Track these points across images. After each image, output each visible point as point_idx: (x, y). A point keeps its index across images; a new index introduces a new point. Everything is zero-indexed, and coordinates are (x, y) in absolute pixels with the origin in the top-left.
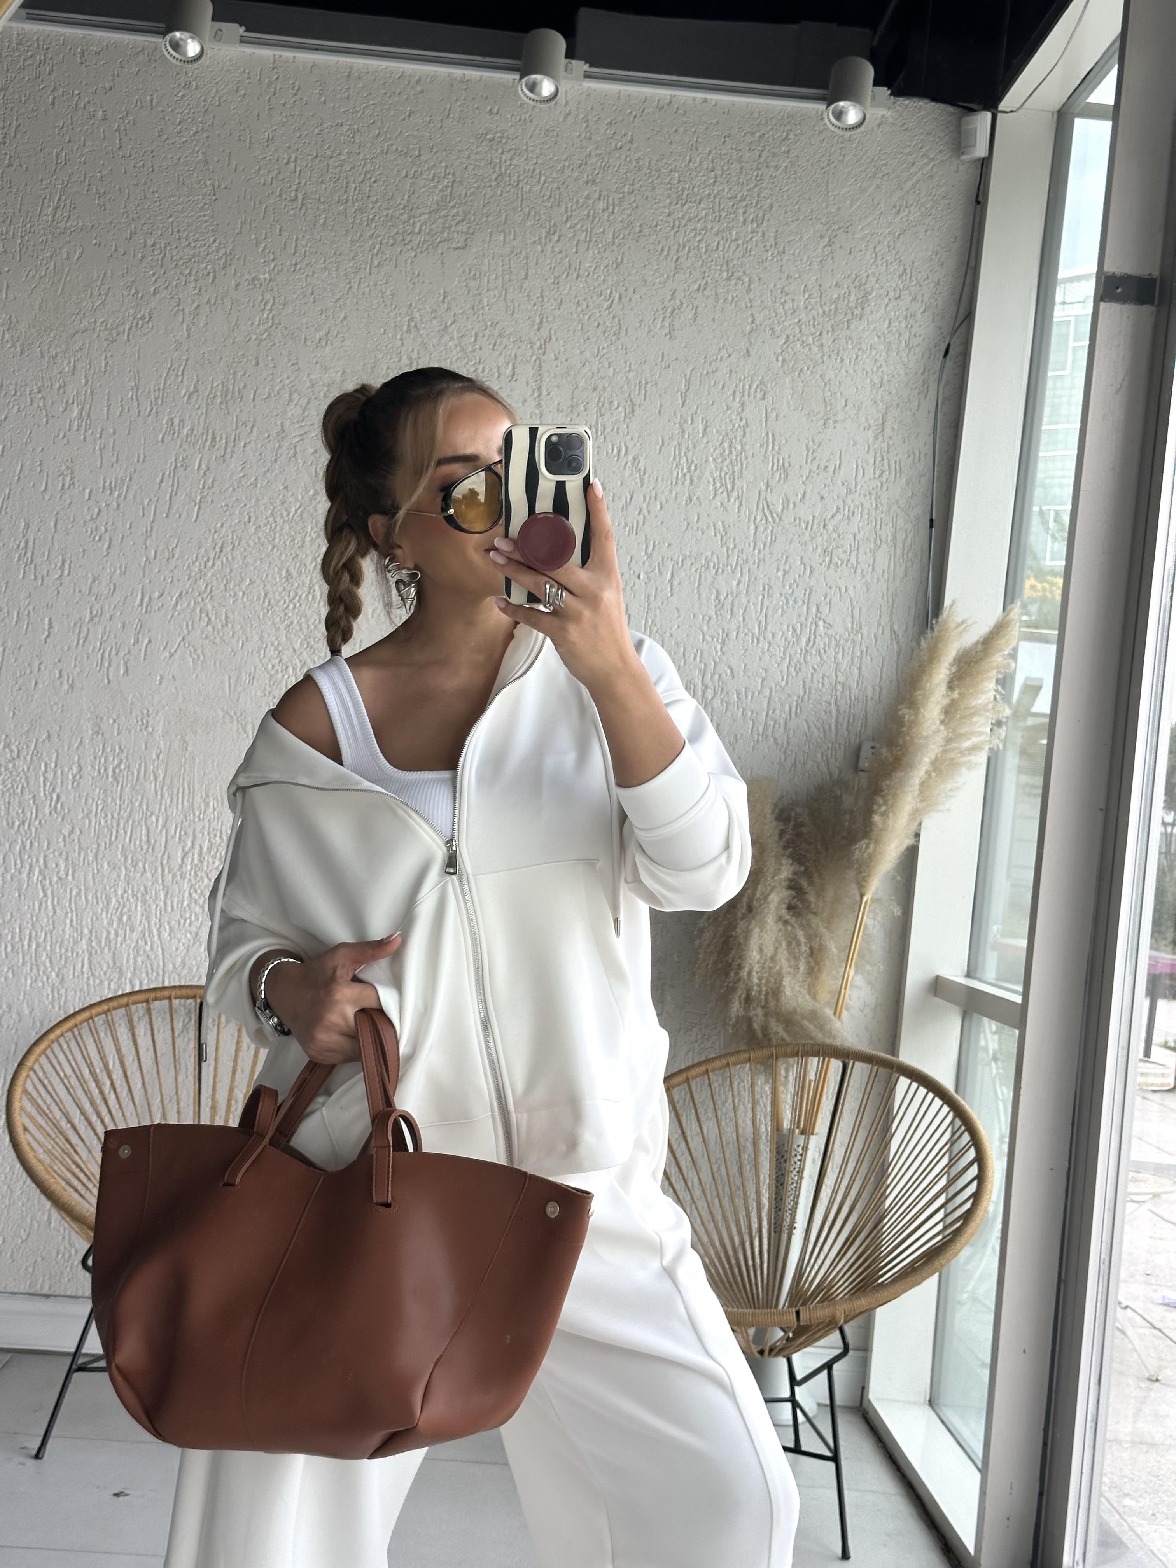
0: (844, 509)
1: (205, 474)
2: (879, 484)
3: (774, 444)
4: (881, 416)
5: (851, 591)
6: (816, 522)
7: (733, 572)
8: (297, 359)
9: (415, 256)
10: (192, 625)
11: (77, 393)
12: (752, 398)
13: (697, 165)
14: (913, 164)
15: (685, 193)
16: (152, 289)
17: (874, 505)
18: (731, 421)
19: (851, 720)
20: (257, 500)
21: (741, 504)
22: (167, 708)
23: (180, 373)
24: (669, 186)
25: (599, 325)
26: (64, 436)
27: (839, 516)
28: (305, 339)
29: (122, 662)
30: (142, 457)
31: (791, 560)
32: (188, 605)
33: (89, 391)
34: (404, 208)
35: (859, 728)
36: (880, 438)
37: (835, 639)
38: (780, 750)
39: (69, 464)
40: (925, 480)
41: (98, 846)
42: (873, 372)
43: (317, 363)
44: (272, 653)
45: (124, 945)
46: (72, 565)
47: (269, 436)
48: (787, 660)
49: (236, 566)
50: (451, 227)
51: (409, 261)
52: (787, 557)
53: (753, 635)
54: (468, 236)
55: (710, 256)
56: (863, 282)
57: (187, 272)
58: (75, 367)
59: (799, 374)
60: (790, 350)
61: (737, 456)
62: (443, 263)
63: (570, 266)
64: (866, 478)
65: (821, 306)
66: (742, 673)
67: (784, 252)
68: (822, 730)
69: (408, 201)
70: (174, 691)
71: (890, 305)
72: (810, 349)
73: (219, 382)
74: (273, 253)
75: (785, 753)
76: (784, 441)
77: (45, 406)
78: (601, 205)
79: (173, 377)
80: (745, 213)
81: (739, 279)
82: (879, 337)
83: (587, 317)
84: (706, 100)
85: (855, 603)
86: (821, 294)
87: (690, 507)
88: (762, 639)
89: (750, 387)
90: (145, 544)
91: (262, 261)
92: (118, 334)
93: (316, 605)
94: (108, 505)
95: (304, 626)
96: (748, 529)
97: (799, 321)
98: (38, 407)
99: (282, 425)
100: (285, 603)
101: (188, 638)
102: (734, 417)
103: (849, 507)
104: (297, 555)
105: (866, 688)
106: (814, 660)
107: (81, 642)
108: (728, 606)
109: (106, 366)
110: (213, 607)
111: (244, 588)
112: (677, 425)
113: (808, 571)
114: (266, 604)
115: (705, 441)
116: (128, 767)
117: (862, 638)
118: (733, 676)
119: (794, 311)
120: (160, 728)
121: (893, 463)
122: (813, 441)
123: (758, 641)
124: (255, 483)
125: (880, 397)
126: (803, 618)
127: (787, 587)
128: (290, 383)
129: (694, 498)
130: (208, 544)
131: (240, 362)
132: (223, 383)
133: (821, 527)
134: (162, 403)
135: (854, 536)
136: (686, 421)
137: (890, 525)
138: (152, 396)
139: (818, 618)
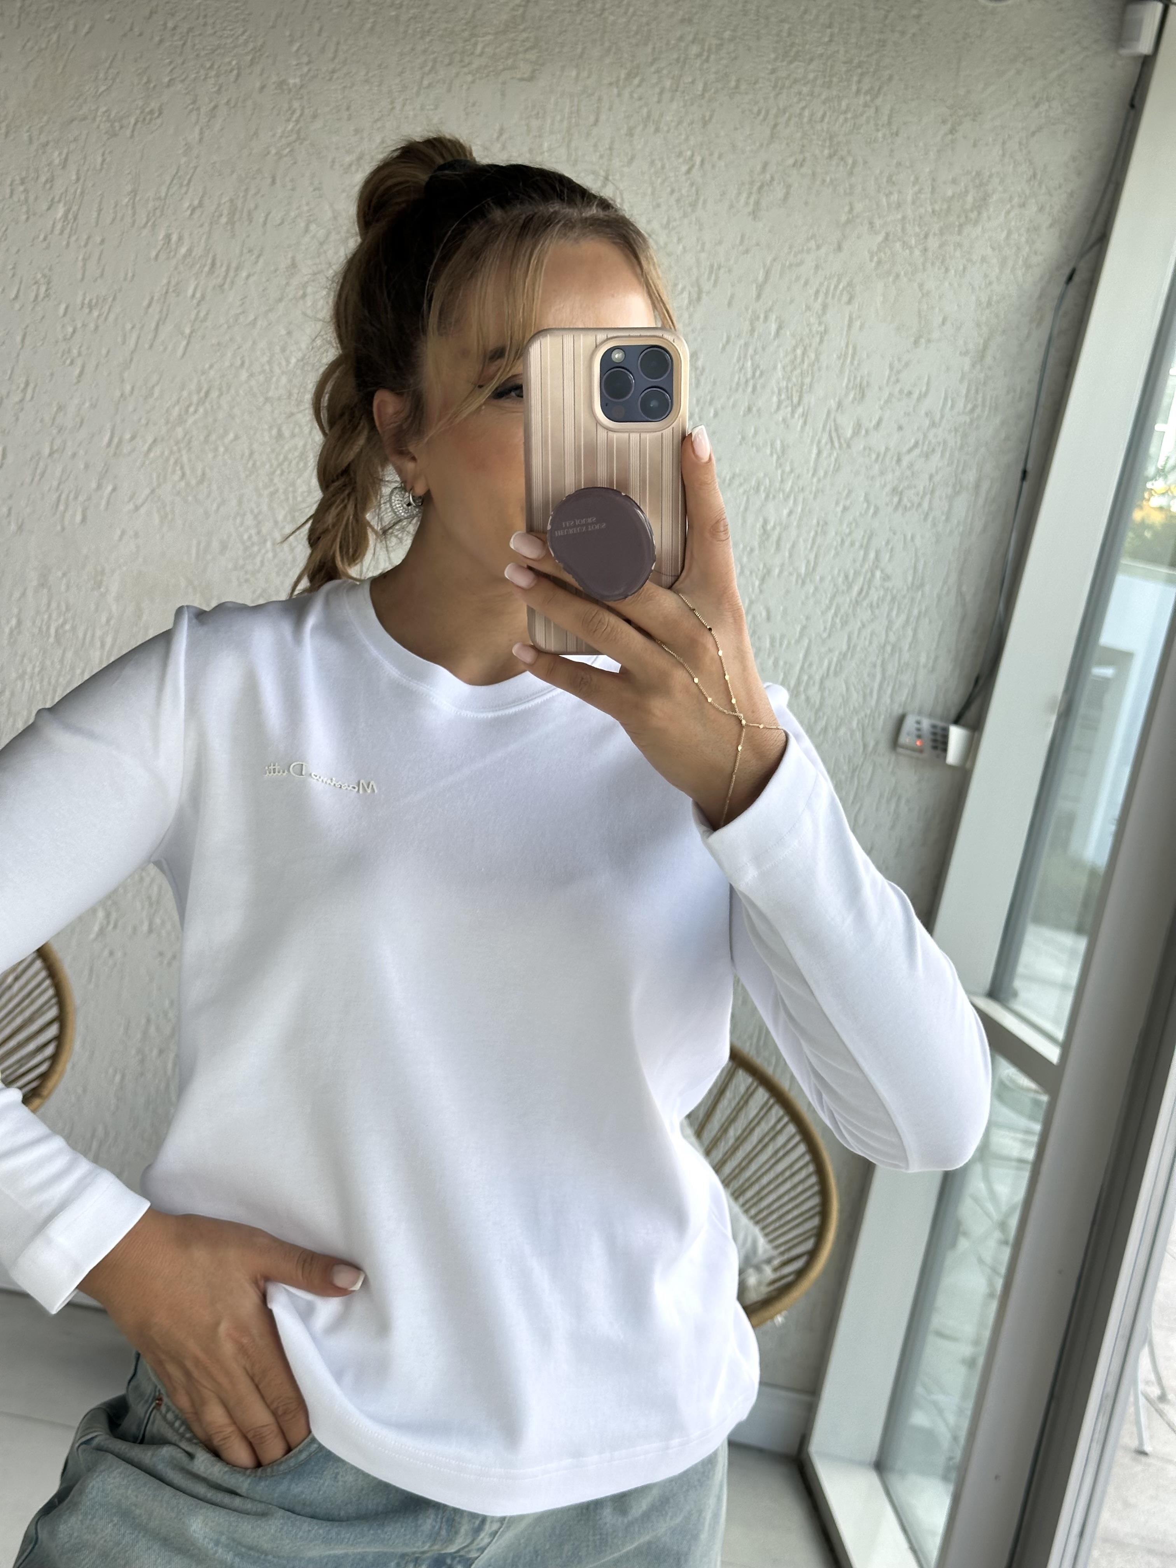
0: (923, 445)
1: (198, 304)
2: (968, 420)
3: (853, 358)
4: (982, 341)
5: (918, 540)
6: (888, 454)
7: (787, 498)
8: (320, 183)
9: (473, 82)
10: (165, 476)
11: (66, 191)
12: (836, 299)
13: (812, 18)
14: (1062, 51)
15: (794, 49)
16: (166, 80)
17: (959, 444)
18: (808, 325)
19: (897, 686)
20: (254, 343)
21: (805, 423)
22: (124, 568)
23: (185, 182)
24: (776, 39)
25: (673, 192)
26: (45, 239)
27: (917, 452)
28: (333, 162)
29: (80, 509)
30: (130, 275)
31: (853, 495)
32: (163, 453)
33: (79, 191)
34: (466, 24)
35: (904, 698)
36: (978, 367)
37: (892, 593)
39: (46, 271)
40: (1024, 425)
42: (980, 288)
44: (250, 522)
46: (37, 390)
47: (276, 271)
48: (833, 611)
49: (221, 415)
50: (517, 54)
51: (465, 87)
52: (850, 492)
53: (799, 575)
54: (537, 67)
55: (812, 127)
56: (985, 181)
57: (208, 65)
58: (66, 159)
59: (894, 282)
60: (887, 250)
61: (809, 365)
62: (503, 94)
63: (649, 116)
64: (954, 411)
65: (932, 204)
66: (779, 617)
67: (897, 135)
68: (861, 693)
69: (473, 16)
70: (134, 548)
71: (1012, 214)
72: (911, 253)
73: (227, 199)
74: (309, 55)
75: (816, 713)
76: (865, 356)
77: (26, 199)
78: (695, 49)
79: (176, 187)
80: (859, 82)
81: (842, 159)
82: (993, 249)
83: (659, 180)
85: (920, 554)
86: (933, 190)
87: (747, 418)
88: (808, 581)
89: (836, 287)
90: (122, 376)
91: (294, 63)
92: (121, 127)
94: (84, 325)
95: (290, 496)
96: (810, 452)
97: (904, 218)
98: (19, 201)
99: (293, 259)
100: (271, 466)
101: (158, 492)
102: (812, 320)
103: (930, 443)
106: (864, 614)
107: (37, 478)
108: (774, 538)
109: (102, 164)
110: (190, 460)
111: (227, 442)
112: (747, 323)
113: (872, 511)
114: (250, 464)
115: (776, 344)
116: (74, 628)
117: (922, 595)
118: (769, 618)
119: (899, 205)
120: (114, 588)
121: (988, 397)
122: (899, 360)
123: (803, 583)
124: (254, 323)
125: (984, 318)
126: (858, 564)
127: (845, 525)
128: (308, 211)
129: (754, 409)
130: (193, 386)
131: (254, 178)
132: (231, 201)
133: (894, 462)
134: (162, 215)
135: (931, 477)
136: (758, 318)
137: (974, 471)
138: (151, 205)
139: (876, 565)
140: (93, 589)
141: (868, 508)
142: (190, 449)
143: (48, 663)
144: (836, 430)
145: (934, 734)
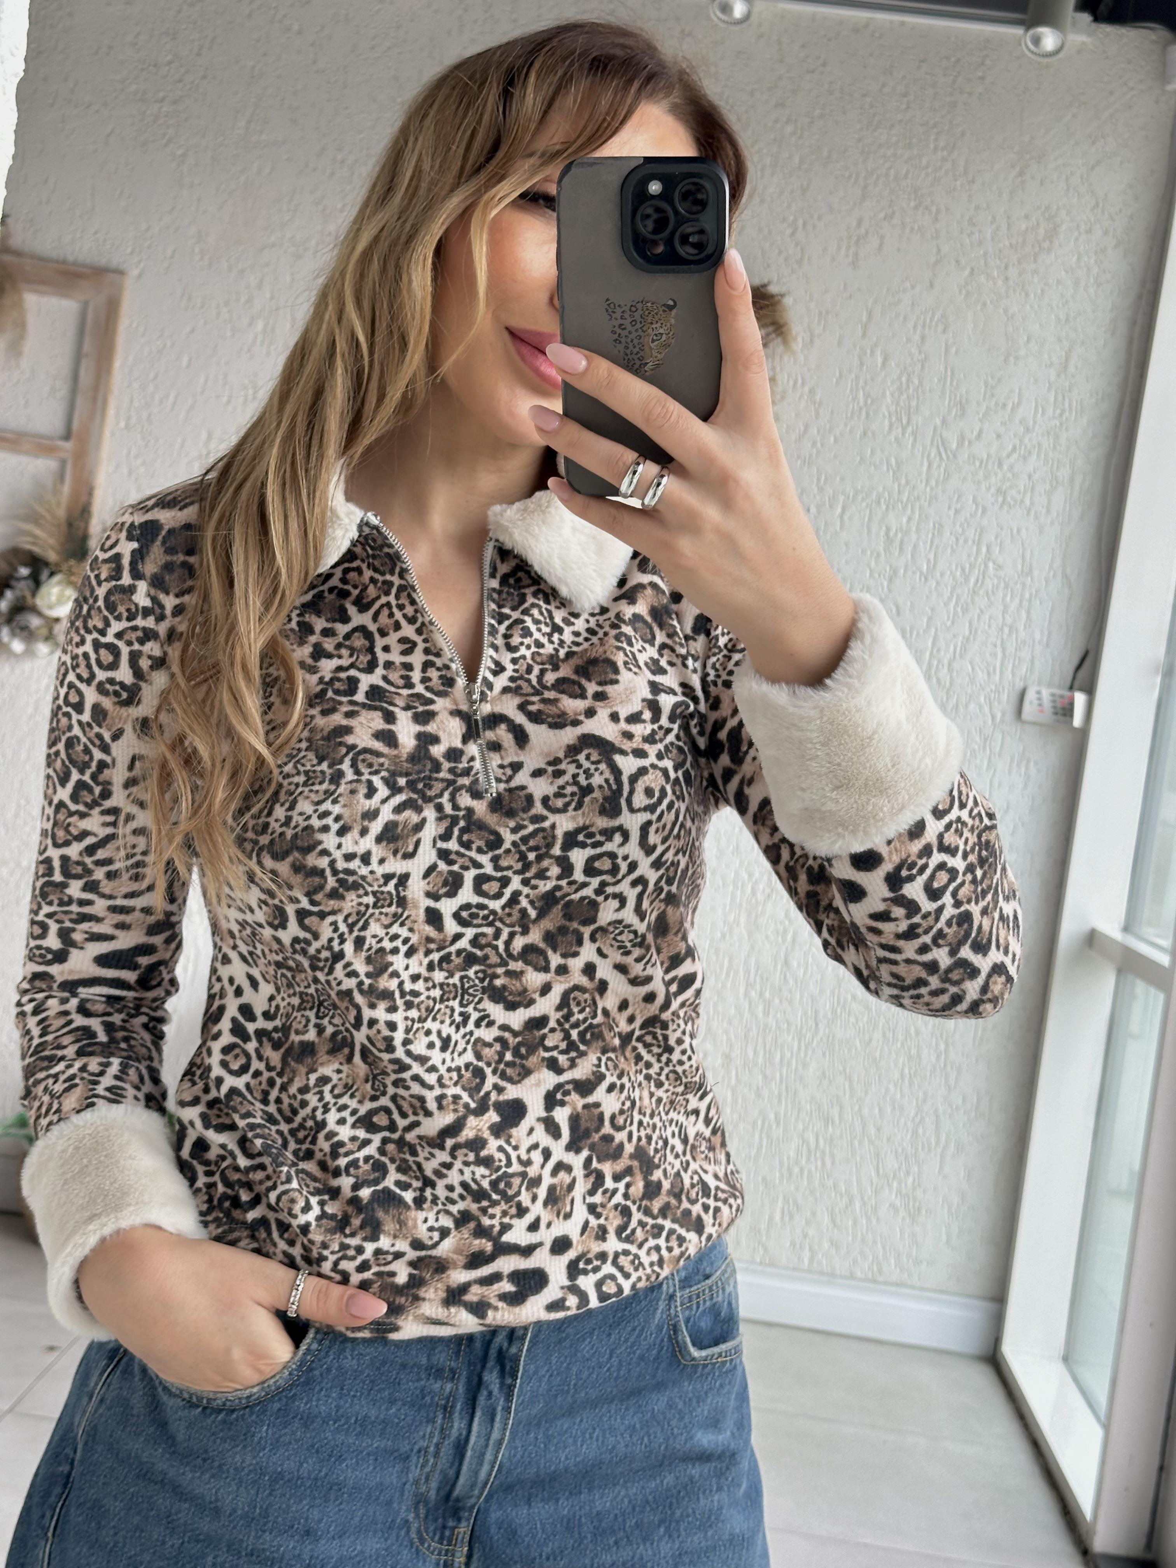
0: (1020, 449)
2: (1058, 424)
3: (952, 380)
4: (1064, 354)
5: (1024, 534)
6: (991, 461)
7: (905, 508)
11: (263, 308)
12: (932, 330)
13: (890, 89)
14: (1112, 93)
15: (877, 119)
16: (339, 206)
17: (1052, 445)
18: (910, 355)
19: (1016, 662)
21: (915, 440)
24: (860, 111)
25: (780, 253)
27: (1015, 456)
31: (963, 499)
35: (1024, 672)
36: (1063, 376)
37: (1004, 581)
42: (1058, 307)
48: (954, 601)
52: (959, 497)
53: (921, 573)
55: (898, 184)
56: (1054, 213)
58: (261, 282)
59: (982, 309)
60: (973, 282)
61: (914, 390)
64: (1045, 418)
65: (1009, 239)
67: (973, 181)
68: (985, 671)
71: (1081, 240)
72: (995, 283)
76: (962, 378)
77: (231, 319)
78: (789, 128)
80: (936, 140)
81: (927, 208)
82: (1067, 272)
84: (903, 24)
85: (1026, 545)
86: (1009, 226)
87: (864, 441)
88: (930, 577)
89: (932, 320)
96: (922, 465)
97: (986, 254)
98: (225, 320)
102: (913, 350)
103: (1026, 446)
105: (1033, 632)
106: (981, 602)
108: (897, 543)
112: (856, 358)
113: (980, 511)
115: (883, 374)
117: (1032, 580)
119: (980, 243)
122: (993, 376)
123: (926, 579)
125: (1064, 334)
126: (973, 558)
127: (958, 526)
129: (870, 433)
133: (996, 466)
135: (1030, 477)
136: (865, 353)
137: (1068, 467)
139: (988, 558)
141: (977, 509)
144: (943, 443)
145: (1054, 701)
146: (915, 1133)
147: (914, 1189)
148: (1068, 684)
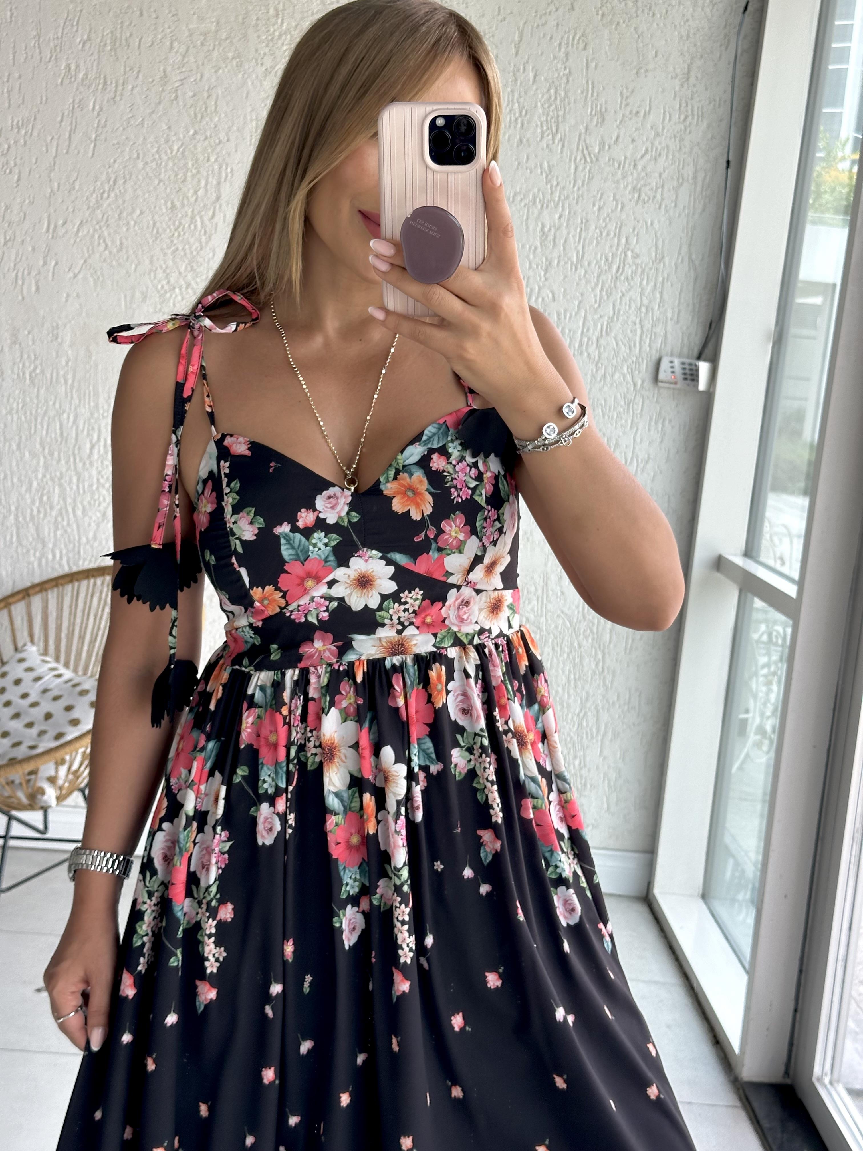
0: (652, 151)
1: (98, 115)
2: (683, 128)
3: (593, 92)
4: (687, 66)
5: (656, 225)
6: (627, 162)
7: (556, 206)
8: (176, 10)
10: (93, 249)
12: (575, 48)
17: (678, 147)
18: (556, 70)
19: (653, 337)
20: (144, 139)
21: (563, 146)
22: (73, 322)
23: (75, 23)
27: (648, 157)
29: (33, 282)
30: (44, 99)
31: (605, 196)
32: (89, 232)
35: (659, 345)
36: (686, 86)
37: (641, 267)
38: (592, 363)
40: (725, 124)
41: (21, 437)
42: (681, 26)
43: (194, 14)
44: (161, 275)
45: (45, 521)
47: (153, 81)
48: (600, 286)
49: (127, 197)
52: (602, 194)
59: (616, 29)
61: (561, 101)
64: (672, 122)
66: (562, 297)
68: (627, 345)
70: (78, 306)
72: (626, 4)
73: (109, 31)
75: (596, 365)
76: (601, 88)
79: (69, 27)
85: (658, 235)
87: (520, 148)
88: (579, 266)
89: (574, 38)
90: (49, 177)
93: (197, 234)
94: (16, 142)
95: (188, 251)
96: (570, 168)
99: (165, 71)
100: (171, 230)
101: (90, 261)
102: (559, 66)
103: (657, 149)
104: (180, 189)
105: (666, 310)
106: (623, 287)
108: (551, 238)
109: (10, 16)
110: (109, 234)
111: (135, 217)
112: (510, 75)
113: (619, 207)
114: (155, 231)
115: (534, 88)
116: (42, 372)
117: (664, 266)
118: (554, 299)
120: (68, 339)
121: (696, 109)
122: (627, 88)
123: (576, 268)
124: (142, 123)
125: (686, 48)
126: (614, 249)
127: (601, 221)
128: (171, 32)
129: (525, 140)
130: (104, 177)
131: (126, 13)
132: (112, 32)
133: (632, 167)
134: (61, 50)
135: (660, 175)
136: (518, 70)
137: (692, 165)
138: (52, 44)
139: (627, 248)
140: (52, 341)
141: (617, 205)
142: (108, 226)
143: (28, 399)
144: (587, 148)
145: (684, 369)
146: (580, 725)
147: (581, 769)
148: (696, 353)
